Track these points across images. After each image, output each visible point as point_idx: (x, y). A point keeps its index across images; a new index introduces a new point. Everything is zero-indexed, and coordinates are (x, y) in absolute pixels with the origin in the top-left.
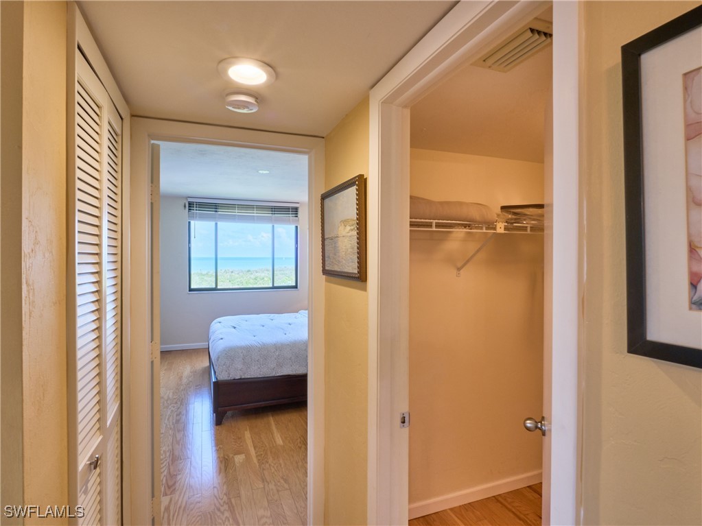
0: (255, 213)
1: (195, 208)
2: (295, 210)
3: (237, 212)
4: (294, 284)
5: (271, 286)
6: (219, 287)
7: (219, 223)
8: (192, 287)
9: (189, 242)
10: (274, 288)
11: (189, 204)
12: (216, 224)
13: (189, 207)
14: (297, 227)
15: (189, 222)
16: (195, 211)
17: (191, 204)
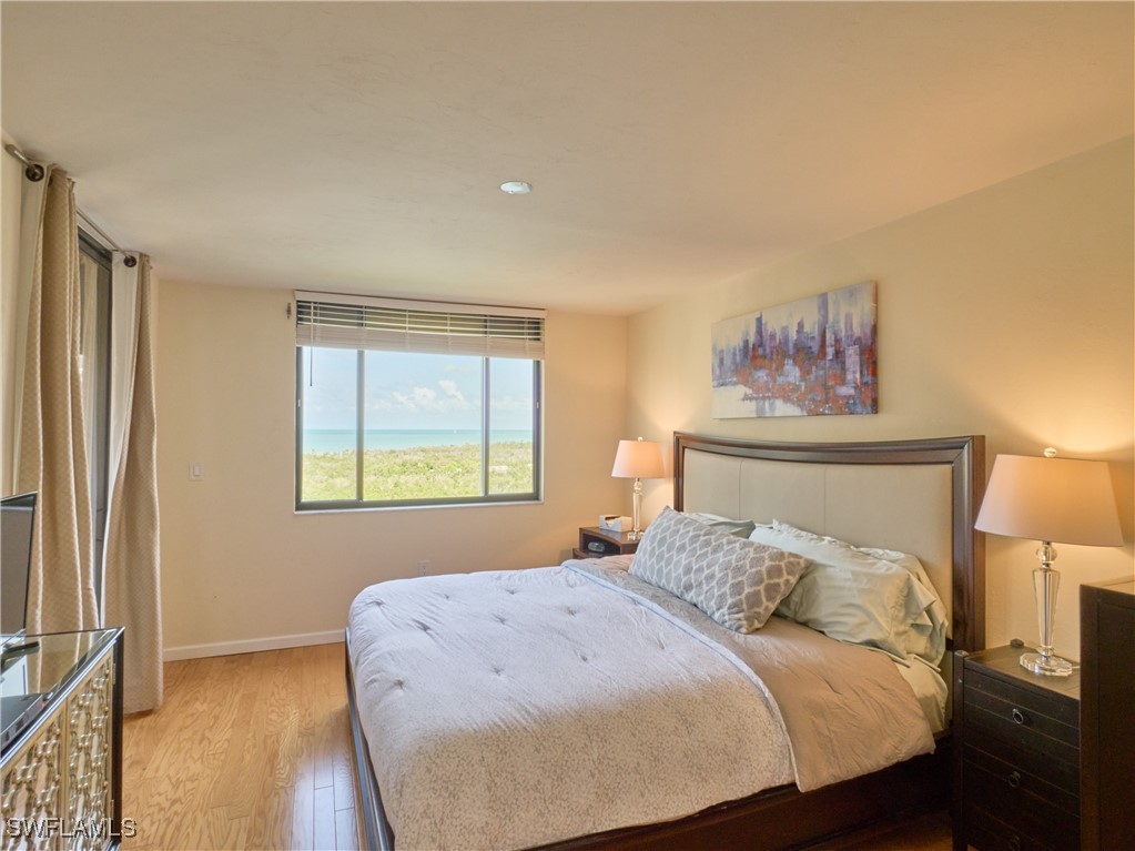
0: (449, 331)
1: (312, 317)
2: (536, 325)
3: (407, 327)
4: (530, 490)
5: (481, 494)
6: (366, 499)
7: (367, 352)
8: (305, 498)
9: (298, 395)
10: (487, 499)
11: (299, 307)
12: (361, 356)
13: (299, 313)
14: (538, 364)
15: (299, 350)
16: (312, 324)
17: (302, 307)
